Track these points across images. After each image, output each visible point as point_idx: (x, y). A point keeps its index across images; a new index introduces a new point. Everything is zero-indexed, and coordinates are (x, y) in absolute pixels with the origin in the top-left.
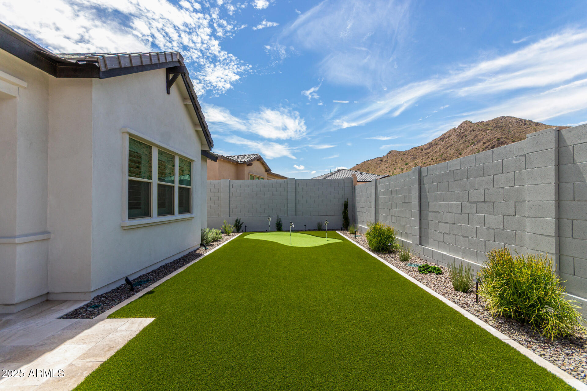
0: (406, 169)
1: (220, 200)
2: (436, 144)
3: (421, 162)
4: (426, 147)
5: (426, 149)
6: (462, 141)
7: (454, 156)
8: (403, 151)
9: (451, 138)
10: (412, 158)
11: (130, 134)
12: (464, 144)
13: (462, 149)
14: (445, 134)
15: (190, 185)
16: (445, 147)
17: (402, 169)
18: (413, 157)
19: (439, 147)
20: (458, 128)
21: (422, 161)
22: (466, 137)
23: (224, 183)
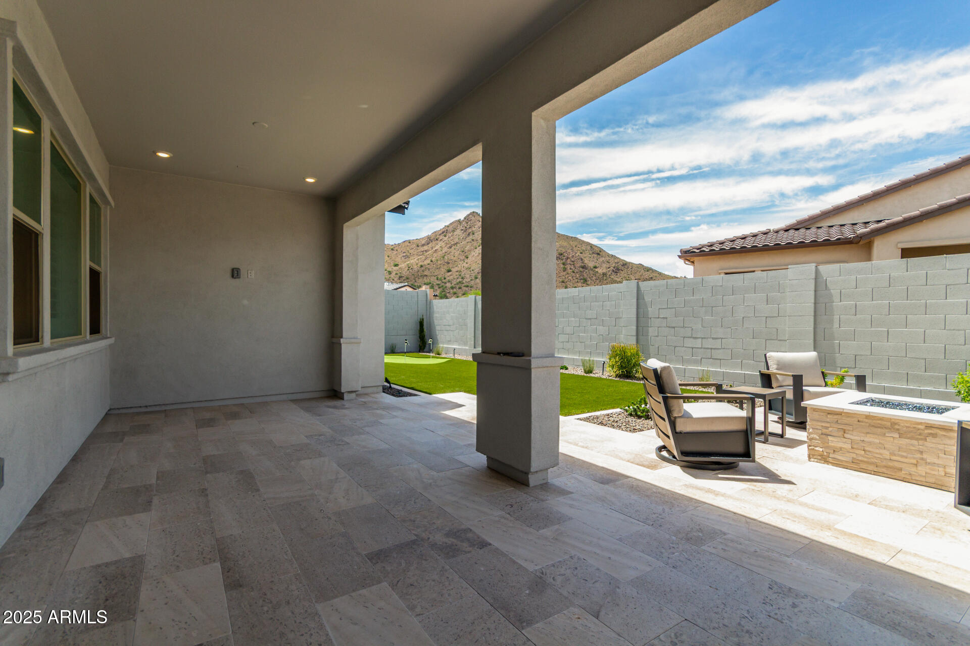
0: (394, 273)
2: (437, 240)
3: (417, 264)
4: (423, 242)
5: (423, 245)
6: (469, 239)
7: (459, 259)
8: (391, 244)
9: (455, 233)
10: (403, 256)
12: (471, 244)
13: (469, 251)
14: (448, 227)
16: (449, 246)
17: (389, 272)
18: (405, 254)
19: (440, 244)
20: (464, 221)
21: (417, 262)
22: (473, 234)
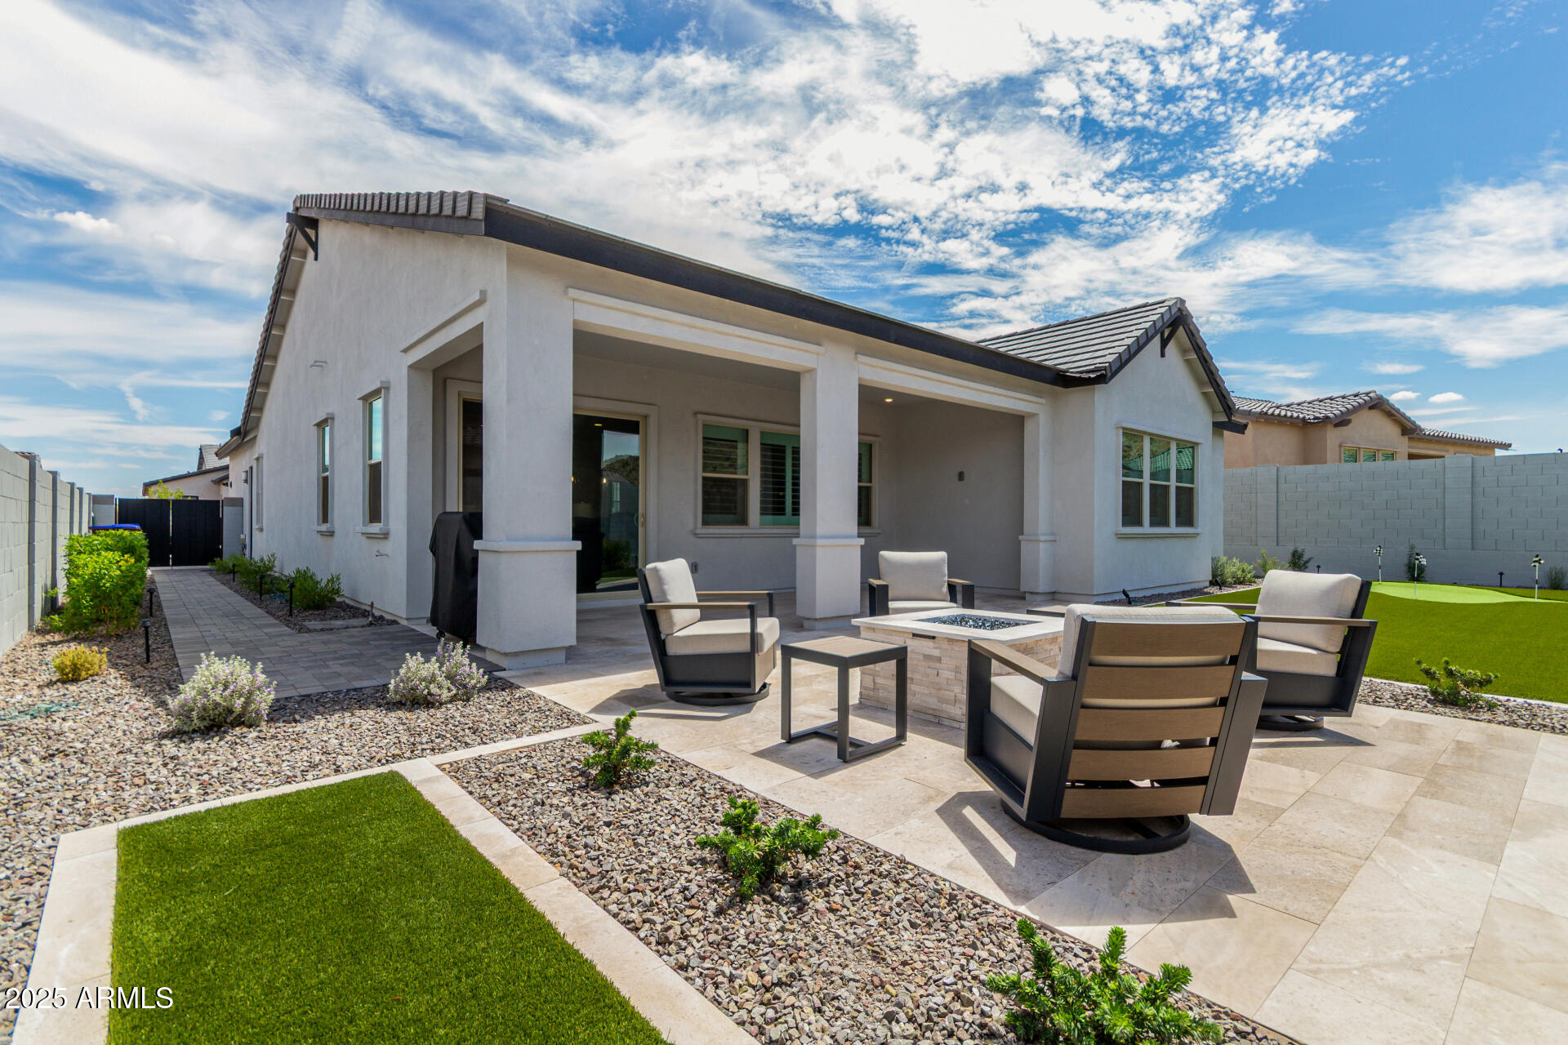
1: (1254, 509)
11: (1124, 429)
15: (1193, 483)
23: (1266, 473)
